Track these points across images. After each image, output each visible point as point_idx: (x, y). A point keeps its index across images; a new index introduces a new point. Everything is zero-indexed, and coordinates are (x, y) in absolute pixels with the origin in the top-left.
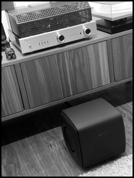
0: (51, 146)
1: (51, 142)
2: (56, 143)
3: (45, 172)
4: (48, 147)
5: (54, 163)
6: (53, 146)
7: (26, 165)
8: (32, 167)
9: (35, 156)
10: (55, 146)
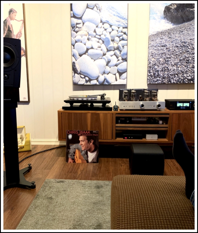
0: (122, 165)
1: (123, 165)
2: (125, 165)
3: (112, 174)
4: (120, 166)
5: (119, 172)
6: (122, 166)
7: (104, 169)
8: (107, 170)
9: (111, 167)
10: (124, 166)
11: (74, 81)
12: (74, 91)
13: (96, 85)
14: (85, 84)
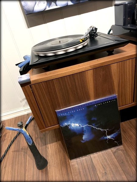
11: (26, 8)
12: (31, 28)
13: (67, 6)
14: (48, 9)
